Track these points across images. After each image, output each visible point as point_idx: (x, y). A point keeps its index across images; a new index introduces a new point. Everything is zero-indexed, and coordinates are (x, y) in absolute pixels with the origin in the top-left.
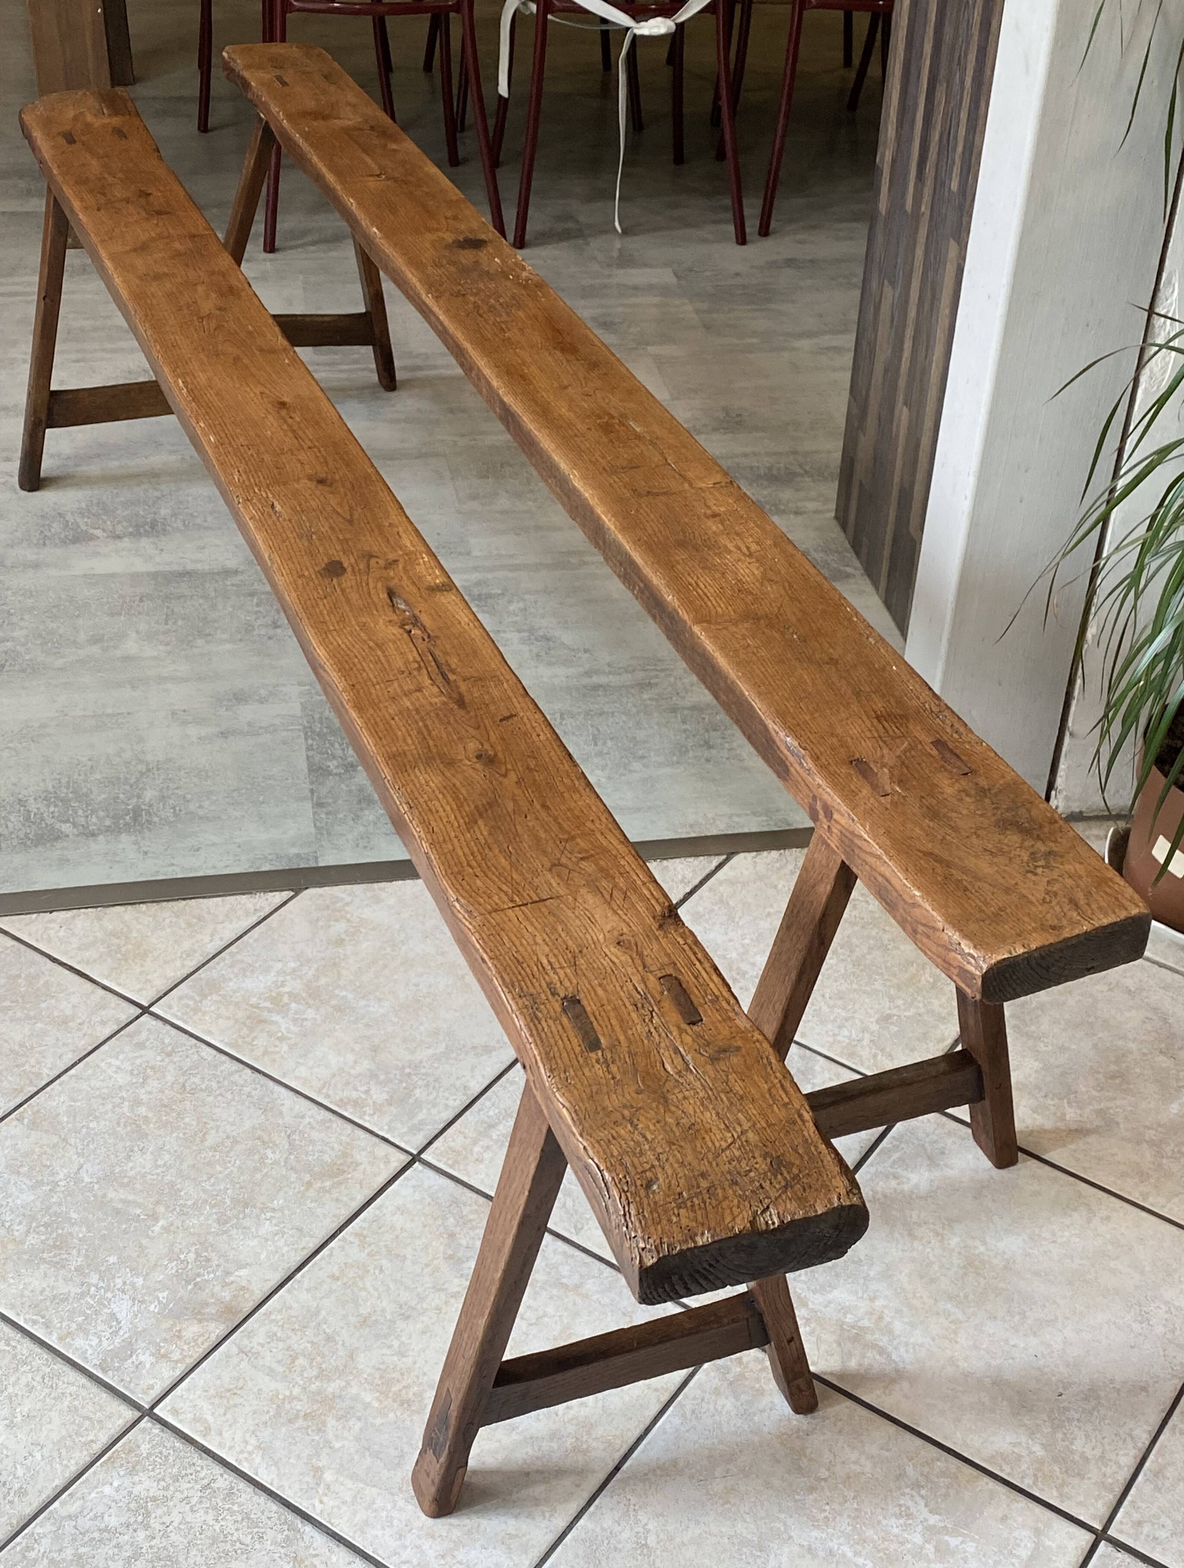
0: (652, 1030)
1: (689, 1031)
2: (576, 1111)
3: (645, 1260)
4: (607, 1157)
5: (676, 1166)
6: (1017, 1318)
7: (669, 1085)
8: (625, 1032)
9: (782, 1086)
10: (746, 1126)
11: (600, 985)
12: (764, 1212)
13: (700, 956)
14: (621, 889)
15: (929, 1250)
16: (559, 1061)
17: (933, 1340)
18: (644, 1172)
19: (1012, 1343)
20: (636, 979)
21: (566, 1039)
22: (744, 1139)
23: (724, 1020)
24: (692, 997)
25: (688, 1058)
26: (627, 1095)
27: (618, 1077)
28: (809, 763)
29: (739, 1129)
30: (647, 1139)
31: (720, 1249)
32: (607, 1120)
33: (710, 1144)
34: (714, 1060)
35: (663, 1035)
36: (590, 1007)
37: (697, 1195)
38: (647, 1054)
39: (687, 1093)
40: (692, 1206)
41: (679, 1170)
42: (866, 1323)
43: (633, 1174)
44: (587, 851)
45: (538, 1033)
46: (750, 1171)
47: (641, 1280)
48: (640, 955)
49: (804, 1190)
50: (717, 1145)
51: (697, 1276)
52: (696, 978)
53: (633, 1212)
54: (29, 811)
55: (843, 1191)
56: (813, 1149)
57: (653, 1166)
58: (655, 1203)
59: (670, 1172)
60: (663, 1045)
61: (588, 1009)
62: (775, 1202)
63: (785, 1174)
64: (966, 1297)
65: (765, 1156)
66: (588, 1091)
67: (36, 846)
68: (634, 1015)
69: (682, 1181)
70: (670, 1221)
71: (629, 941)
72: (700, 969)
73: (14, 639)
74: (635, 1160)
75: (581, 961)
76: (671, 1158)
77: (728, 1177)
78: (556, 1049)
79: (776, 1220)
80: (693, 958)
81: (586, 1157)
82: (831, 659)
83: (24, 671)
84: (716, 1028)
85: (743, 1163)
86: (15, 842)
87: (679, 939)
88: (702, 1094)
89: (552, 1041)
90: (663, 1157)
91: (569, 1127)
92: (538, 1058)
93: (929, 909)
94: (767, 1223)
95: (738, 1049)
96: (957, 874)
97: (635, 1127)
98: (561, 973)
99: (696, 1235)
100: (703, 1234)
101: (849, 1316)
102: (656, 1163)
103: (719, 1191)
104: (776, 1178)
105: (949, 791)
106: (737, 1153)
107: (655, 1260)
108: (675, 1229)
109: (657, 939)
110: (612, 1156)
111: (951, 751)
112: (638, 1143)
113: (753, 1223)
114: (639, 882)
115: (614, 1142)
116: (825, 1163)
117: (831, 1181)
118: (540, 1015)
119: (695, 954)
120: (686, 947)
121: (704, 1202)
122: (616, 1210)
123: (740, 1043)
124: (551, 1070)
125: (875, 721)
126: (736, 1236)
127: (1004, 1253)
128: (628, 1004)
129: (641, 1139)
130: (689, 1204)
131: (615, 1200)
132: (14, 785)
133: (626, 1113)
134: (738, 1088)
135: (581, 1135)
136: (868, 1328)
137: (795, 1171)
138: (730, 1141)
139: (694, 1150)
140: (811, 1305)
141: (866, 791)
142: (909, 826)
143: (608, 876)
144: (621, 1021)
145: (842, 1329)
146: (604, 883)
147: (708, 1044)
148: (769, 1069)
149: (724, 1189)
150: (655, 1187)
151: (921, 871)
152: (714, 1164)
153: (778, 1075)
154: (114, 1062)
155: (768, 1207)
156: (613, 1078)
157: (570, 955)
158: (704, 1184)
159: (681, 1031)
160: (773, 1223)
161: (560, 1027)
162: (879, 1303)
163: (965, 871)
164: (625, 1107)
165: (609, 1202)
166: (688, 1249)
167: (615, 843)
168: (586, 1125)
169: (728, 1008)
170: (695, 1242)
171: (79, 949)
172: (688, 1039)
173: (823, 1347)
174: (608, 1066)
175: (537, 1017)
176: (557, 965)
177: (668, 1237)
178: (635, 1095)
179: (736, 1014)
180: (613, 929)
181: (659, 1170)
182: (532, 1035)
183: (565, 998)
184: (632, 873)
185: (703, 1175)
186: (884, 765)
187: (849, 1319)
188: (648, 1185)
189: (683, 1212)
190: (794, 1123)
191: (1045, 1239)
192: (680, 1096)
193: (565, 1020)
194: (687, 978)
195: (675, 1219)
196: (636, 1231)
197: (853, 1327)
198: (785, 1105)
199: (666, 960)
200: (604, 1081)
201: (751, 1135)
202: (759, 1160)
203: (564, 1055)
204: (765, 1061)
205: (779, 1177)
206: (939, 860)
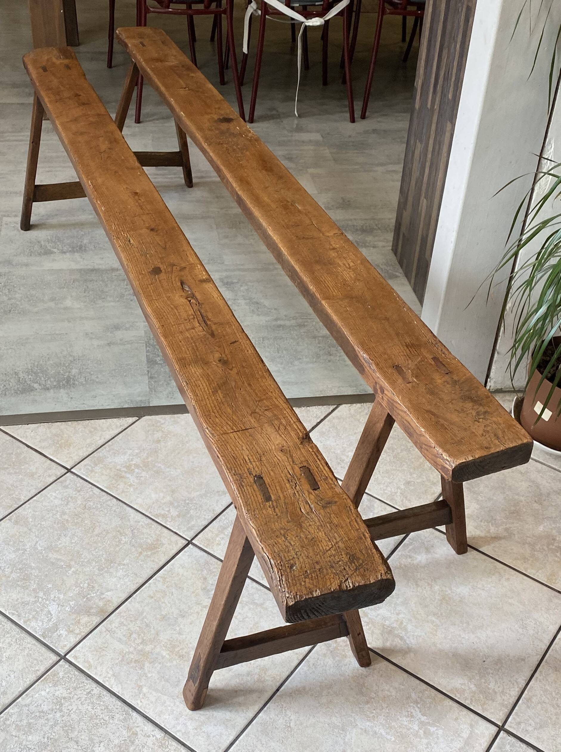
0: (296, 492)
1: (313, 493)
2: (258, 530)
3: (289, 603)
4: (273, 553)
5: (304, 558)
6: (465, 625)
7: (303, 519)
8: (283, 493)
9: (356, 521)
10: (338, 539)
11: (272, 470)
12: (345, 581)
13: (319, 457)
14: (284, 425)
15: (425, 592)
16: (252, 506)
17: (426, 634)
18: (289, 560)
19: (462, 636)
20: (289, 468)
21: (255, 495)
22: (337, 546)
23: (330, 489)
24: (315, 476)
25: (312, 506)
26: (282, 523)
27: (279, 514)
28: (374, 367)
29: (335, 541)
30: (291, 545)
31: (324, 598)
32: (273, 535)
33: (321, 548)
34: (324, 507)
35: (301, 495)
36: (267, 480)
37: (314, 572)
38: (293, 504)
39: (311, 523)
40: (312, 577)
41: (306, 560)
42: (395, 625)
43: (284, 561)
44: (267, 406)
45: (242, 493)
46: (339, 561)
47: (286, 612)
48: (292, 456)
49: (365, 571)
50: (324, 548)
51: (313, 611)
52: (317, 468)
53: (284, 579)
54: (20, 378)
55: (383, 572)
56: (369, 551)
57: (294, 558)
58: (294, 575)
59: (301, 560)
60: (300, 499)
61: (266, 482)
62: (351, 576)
63: (356, 563)
64: (441, 614)
65: (347, 554)
66: (264, 521)
67: (22, 393)
68: (288, 485)
69: (307, 565)
70: (301, 584)
71: (287, 450)
72: (319, 463)
73: (15, 298)
74: (286, 554)
75: (263, 459)
76: (302, 555)
77: (329, 564)
78: (250, 500)
79: (351, 585)
80: (316, 458)
81: (263, 553)
82: (386, 318)
83: (20, 313)
84: (326, 492)
85: (336, 557)
86: (13, 392)
87: (310, 449)
88: (318, 524)
89: (249, 497)
90: (299, 554)
91: (255, 538)
92: (242, 504)
93: (428, 437)
94: (347, 586)
95: (336, 502)
96: (442, 421)
97: (286, 539)
98: (254, 463)
99: (313, 591)
100: (316, 591)
101: (387, 622)
102: (295, 556)
103: (325, 570)
104: (351, 565)
105: (439, 381)
106: (334, 552)
107: (293, 603)
108: (303, 588)
109: (300, 449)
110: (275, 552)
111: (441, 362)
112: (287, 546)
113: (340, 586)
114: (292, 422)
115: (276, 545)
116: (375, 558)
117: (377, 567)
118: (243, 484)
119: (317, 456)
120: (313, 453)
121: (317, 576)
122: (276, 578)
123: (337, 500)
124: (248, 511)
125: (406, 348)
126: (332, 592)
127: (460, 594)
128: (285, 480)
129: (289, 545)
130: (310, 576)
131: (275, 574)
132: (13, 365)
133: (282, 532)
134: (335, 521)
135: (261, 542)
136: (396, 628)
137: (361, 561)
138: (330, 546)
139: (313, 550)
140: (369, 616)
141: (400, 380)
142: (420, 398)
143: (278, 419)
144: (281, 488)
145: (384, 628)
146: (276, 422)
147: (322, 499)
148: (350, 513)
149: (327, 570)
150: (294, 568)
151: (425, 419)
152: (323, 557)
153: (354, 515)
154: (54, 494)
155: (347, 579)
156: (277, 515)
157: (258, 456)
158: (318, 567)
159: (309, 493)
160: (350, 587)
161: (253, 490)
162: (401, 616)
163: (446, 420)
164: (281, 529)
165: (273, 574)
166: (309, 598)
168: (263, 537)
169: (332, 483)
170: (312, 594)
171: (40, 442)
172: (312, 497)
173: (375, 636)
174: (274, 509)
175: (242, 485)
176: (252, 460)
177: (300, 592)
178: (286, 523)
179: (336, 485)
180: (279, 443)
181: (297, 559)
182: (239, 493)
183: (256, 476)
184: (289, 417)
185: (317, 563)
186: (409, 369)
187: (387, 623)
188: (291, 567)
189: (307, 580)
190: (361, 538)
191: (479, 588)
192: (308, 524)
193: (255, 487)
194: (313, 467)
195: (303, 583)
196: (285, 589)
197: (388, 627)
198: (357, 530)
199: (303, 459)
200: (272, 516)
201: (340, 544)
202: (344, 556)
203: (254, 503)
204: (348, 508)
205: (353, 564)
206: (433, 414)
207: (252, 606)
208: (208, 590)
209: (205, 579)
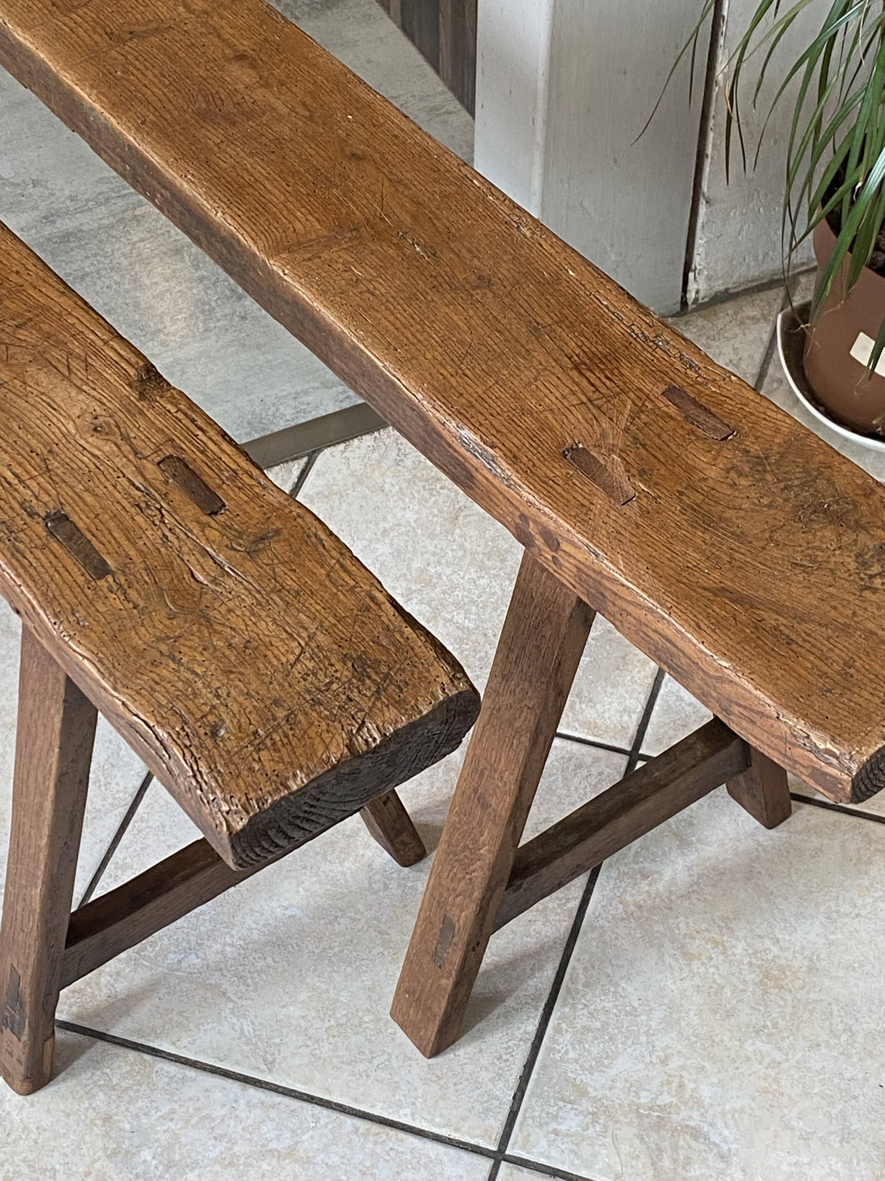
0: (167, 533)
1: (213, 523)
2: (100, 661)
3: (233, 824)
4: (155, 708)
5: (241, 699)
6: (844, 1038)
7: (207, 599)
8: (134, 544)
9: (342, 566)
10: (312, 628)
11: (87, 490)
12: (359, 729)
13: (200, 422)
14: (78, 357)
15: (712, 970)
16: (62, 601)
17: (754, 1099)
18: (205, 716)
19: (848, 1076)
20: (130, 471)
21: (62, 570)
22: (313, 645)
23: (252, 500)
24: (205, 478)
25: (221, 558)
26: (157, 624)
27: (142, 604)
28: (506, 469)
29: (305, 635)
30: (197, 674)
31: (318, 786)
32: (142, 662)
33: (275, 662)
34: (251, 554)
35: (182, 535)
36: (81, 521)
37: (275, 729)
38: (169, 567)
39: (231, 604)
40: (274, 744)
41: (247, 703)
42: (665, 1099)
43: (191, 722)
44: (20, 315)
45: (26, 571)
46: (331, 683)
47: (233, 847)
48: (126, 438)
49: (401, 690)
50: (284, 660)
51: (298, 822)
52: (202, 452)
53: (204, 770)
55: (445, 680)
56: (398, 636)
57: (214, 707)
58: (228, 752)
59: (235, 708)
60: (185, 549)
61: (80, 525)
62: (370, 714)
63: (374, 676)
64: (775, 1025)
65: (344, 659)
66: (108, 630)
68: (139, 519)
69: (253, 717)
70: (251, 769)
71: (109, 425)
72: (204, 439)
74: (189, 703)
75: (54, 464)
76: (233, 693)
77: (308, 698)
78: (53, 586)
79: (376, 735)
80: (193, 428)
81: (128, 715)
82: (480, 278)
84: (245, 512)
85: (321, 675)
87: (169, 407)
88: (249, 601)
89: (48, 579)
90: (223, 692)
91: (97, 682)
92: (35, 603)
93: (750, 687)
94: (366, 741)
95: (278, 532)
96: (771, 619)
97: (179, 663)
98: (33, 484)
99: (288, 779)
100: (295, 775)
101: (643, 1094)
102: (216, 702)
103: (301, 717)
104: (363, 684)
105: (712, 473)
106: (311, 665)
107: (245, 821)
108: (262, 779)
109: (141, 412)
110: (160, 705)
111: (694, 402)
112: (187, 682)
113: (350, 746)
114: (99, 343)
115: (158, 688)
116: (418, 650)
117: (428, 671)
118: (21, 546)
119: (193, 421)
120: (180, 415)
121: (286, 736)
122: (183, 771)
123: (278, 524)
124: (56, 616)
125: (575, 374)
126: (334, 767)
127: (803, 948)
128: (128, 506)
129: (190, 676)
130: (268, 742)
131: (177, 760)
133: (164, 648)
134: (290, 582)
135: (115, 689)
136: (671, 1105)
137: (384, 669)
138: (297, 651)
139: (258, 674)
140: (593, 1094)
141: (600, 501)
142: (679, 548)
143: (60, 344)
144: (126, 531)
145: (640, 1116)
146: (56, 354)
147: (240, 535)
148: (321, 549)
149: (306, 714)
150: (222, 732)
151: (718, 624)
152: (286, 684)
153: (334, 553)
155: (363, 722)
156: (135, 607)
157: (38, 460)
158: (281, 714)
159: (203, 526)
160: (375, 740)
161: (52, 558)
162: (675, 1063)
163: (778, 609)
164: (159, 639)
165: (171, 763)
166: (282, 798)
167: (54, 295)
168: (117, 674)
169: (253, 482)
170: (287, 787)
172: (214, 535)
173: (625, 1148)
174: (125, 593)
175: (18, 551)
176: (25, 477)
177: (255, 790)
178: (168, 622)
179: (264, 488)
180: (83, 412)
181: (222, 709)
182: (19, 575)
183: (48, 516)
184: (86, 332)
185: (276, 702)
186: (611, 451)
187: (645, 1098)
188: (214, 734)
189: (264, 755)
190: (368, 609)
191: (846, 915)
192: (223, 609)
193: (55, 546)
194: (192, 454)
195: (257, 767)
196: (213, 793)
197: (651, 1109)
198: (352, 589)
199: (159, 438)
200: (124, 613)
201: (321, 638)
202: (338, 666)
203: (67, 592)
204: (314, 539)
205: (368, 681)
206: (738, 599)
207: (265, 1166)
208: (127, 1152)
209: (107, 1119)
